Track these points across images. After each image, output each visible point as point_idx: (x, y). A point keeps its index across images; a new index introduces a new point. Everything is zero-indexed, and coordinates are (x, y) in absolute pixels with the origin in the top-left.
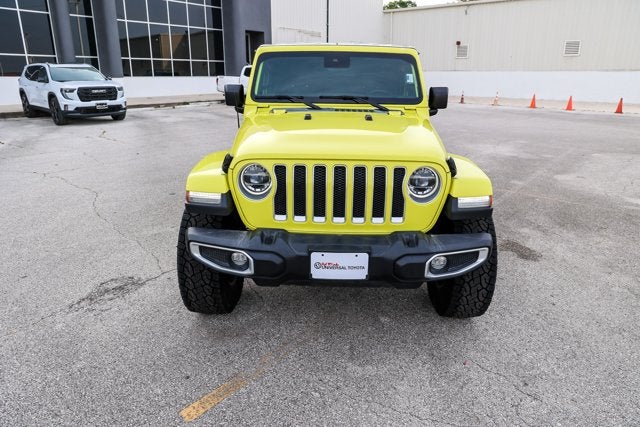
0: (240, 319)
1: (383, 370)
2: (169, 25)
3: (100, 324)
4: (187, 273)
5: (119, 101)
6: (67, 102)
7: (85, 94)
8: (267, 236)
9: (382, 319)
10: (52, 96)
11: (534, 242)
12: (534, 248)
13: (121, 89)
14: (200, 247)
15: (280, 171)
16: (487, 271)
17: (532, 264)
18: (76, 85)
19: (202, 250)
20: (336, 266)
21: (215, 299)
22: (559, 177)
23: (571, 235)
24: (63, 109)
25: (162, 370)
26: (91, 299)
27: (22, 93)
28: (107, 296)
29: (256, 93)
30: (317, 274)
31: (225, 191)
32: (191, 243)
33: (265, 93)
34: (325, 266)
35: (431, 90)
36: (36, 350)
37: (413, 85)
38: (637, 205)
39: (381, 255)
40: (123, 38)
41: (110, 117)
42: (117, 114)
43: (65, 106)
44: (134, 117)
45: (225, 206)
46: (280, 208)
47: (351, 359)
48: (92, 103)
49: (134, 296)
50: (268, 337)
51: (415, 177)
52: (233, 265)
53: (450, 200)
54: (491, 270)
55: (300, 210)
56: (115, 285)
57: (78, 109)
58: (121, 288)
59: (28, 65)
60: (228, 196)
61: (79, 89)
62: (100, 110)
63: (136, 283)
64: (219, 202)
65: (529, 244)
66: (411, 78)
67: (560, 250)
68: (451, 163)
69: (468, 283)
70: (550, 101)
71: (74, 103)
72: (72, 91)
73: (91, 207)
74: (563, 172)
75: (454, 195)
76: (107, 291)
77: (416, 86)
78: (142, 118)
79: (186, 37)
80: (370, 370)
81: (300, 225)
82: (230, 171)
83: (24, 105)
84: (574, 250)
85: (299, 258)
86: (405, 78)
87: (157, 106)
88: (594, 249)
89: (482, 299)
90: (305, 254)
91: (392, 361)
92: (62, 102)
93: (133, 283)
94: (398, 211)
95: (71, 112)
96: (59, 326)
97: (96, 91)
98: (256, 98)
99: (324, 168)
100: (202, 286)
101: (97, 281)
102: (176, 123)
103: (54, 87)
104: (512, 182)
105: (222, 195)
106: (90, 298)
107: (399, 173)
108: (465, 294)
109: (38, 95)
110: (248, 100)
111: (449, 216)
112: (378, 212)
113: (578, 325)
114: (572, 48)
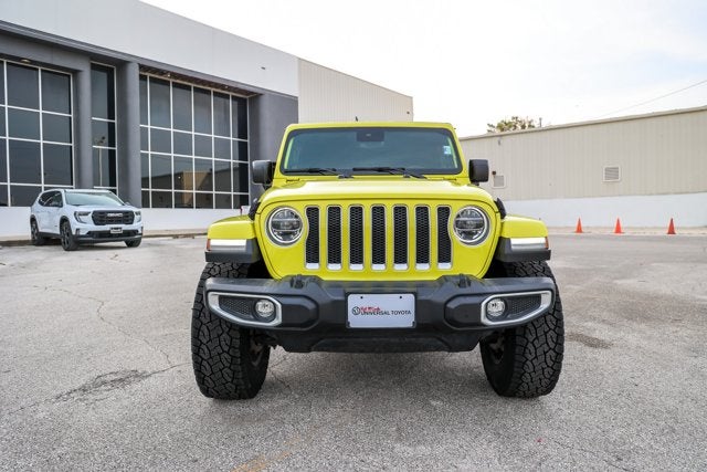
0: (262, 405)
1: (439, 450)
2: (194, 157)
3: (91, 412)
4: (201, 338)
5: (135, 226)
6: (79, 225)
7: (100, 218)
8: (297, 282)
9: (434, 403)
10: (64, 220)
11: (601, 332)
12: (602, 338)
13: (138, 213)
14: (221, 297)
15: (313, 213)
16: (553, 327)
17: (603, 351)
18: (91, 209)
19: (223, 301)
20: (378, 311)
21: (234, 372)
22: (619, 282)
23: (643, 326)
24: (74, 233)
25: (164, 454)
26: (84, 391)
27: (33, 220)
28: (103, 387)
29: (286, 167)
30: (355, 321)
31: (251, 236)
32: (210, 293)
33: (295, 168)
34: (365, 311)
35: (471, 163)
36: (8, 437)
37: (451, 156)
38: (704, 300)
39: (429, 297)
40: (145, 176)
41: (123, 244)
42: (132, 240)
43: (78, 230)
44: (150, 245)
45: (250, 252)
46: (312, 256)
47: (399, 439)
48: (107, 227)
49: (136, 386)
50: (295, 422)
51: (462, 219)
52: (257, 317)
53: (502, 242)
54: (556, 326)
55: (334, 257)
56: (114, 377)
57: (90, 234)
58: (121, 380)
59: (43, 192)
60: (254, 243)
61: (94, 212)
62: (114, 234)
63: (139, 376)
64: (244, 249)
65: (596, 335)
66: (448, 150)
67: (633, 339)
68: (499, 203)
69: (532, 343)
70: (597, 228)
71: (87, 226)
72: (86, 214)
73: (95, 314)
74: (623, 278)
75: (505, 235)
76: (104, 383)
77: (454, 157)
78: (158, 245)
79: (210, 174)
80: (423, 449)
81: (334, 273)
82: (257, 216)
83: (32, 233)
84: (649, 338)
85: (335, 302)
86: (443, 151)
87: (176, 237)
88: (672, 337)
89: (550, 364)
90: (341, 298)
91: (449, 441)
92: (74, 225)
93: (137, 376)
94: (445, 256)
95: (82, 236)
96: (41, 415)
97: (112, 215)
98: (286, 172)
99: (361, 209)
100: (219, 354)
101: (94, 374)
102: (194, 249)
103: (68, 211)
104: (567, 287)
105: (248, 241)
106: (84, 389)
107: (444, 212)
108: (530, 357)
109: (49, 221)
110: (277, 173)
111: (503, 259)
112: (423, 257)
113: (671, 403)
114: (612, 173)
